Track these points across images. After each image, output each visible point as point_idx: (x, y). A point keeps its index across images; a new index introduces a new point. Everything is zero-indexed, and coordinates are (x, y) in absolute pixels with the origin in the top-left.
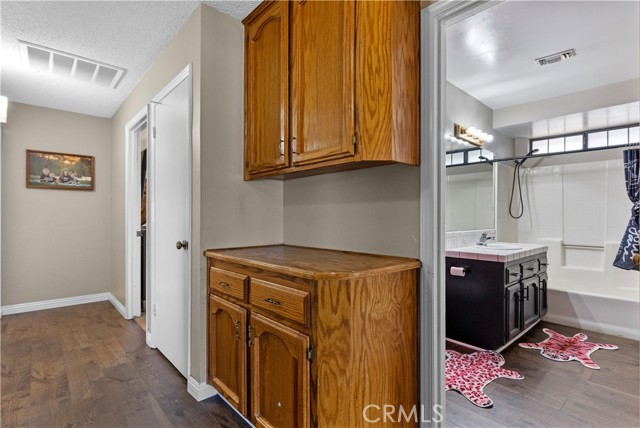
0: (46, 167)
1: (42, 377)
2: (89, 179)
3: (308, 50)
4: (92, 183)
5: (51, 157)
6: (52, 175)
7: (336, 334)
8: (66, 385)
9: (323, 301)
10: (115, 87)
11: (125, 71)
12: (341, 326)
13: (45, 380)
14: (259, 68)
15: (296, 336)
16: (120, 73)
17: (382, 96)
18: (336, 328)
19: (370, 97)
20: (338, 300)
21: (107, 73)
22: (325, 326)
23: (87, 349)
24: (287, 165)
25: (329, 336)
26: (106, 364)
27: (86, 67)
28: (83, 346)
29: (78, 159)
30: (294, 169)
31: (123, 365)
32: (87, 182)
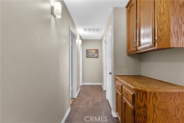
0: (89, 53)
1: (85, 100)
2: (97, 55)
3: (141, 12)
4: (98, 56)
5: (90, 51)
6: (90, 55)
7: (142, 109)
8: (88, 103)
9: (137, 97)
10: (100, 32)
11: (101, 28)
12: (144, 107)
13: (85, 101)
14: (130, 20)
15: (131, 106)
16: (100, 29)
17: (166, 23)
18: (142, 107)
19: (160, 24)
20: (143, 98)
21: (98, 30)
22: (138, 105)
23: (94, 96)
24: (136, 50)
25: (140, 109)
26: (96, 100)
27: (94, 30)
28: (94, 95)
29: (95, 50)
30: (138, 52)
31: (100, 102)
32: (97, 56)
